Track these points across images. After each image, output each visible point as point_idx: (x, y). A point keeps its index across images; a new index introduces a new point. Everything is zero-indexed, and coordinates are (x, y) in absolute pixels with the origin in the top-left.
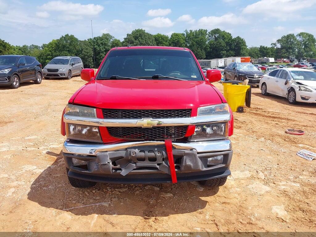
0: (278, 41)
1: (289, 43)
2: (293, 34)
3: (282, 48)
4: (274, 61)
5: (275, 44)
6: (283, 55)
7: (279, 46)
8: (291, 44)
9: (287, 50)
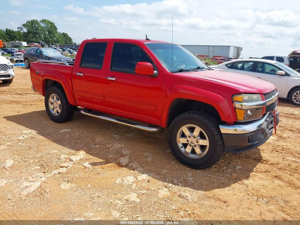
0: (24, 25)
1: (35, 28)
2: (37, 20)
3: (29, 32)
4: (27, 45)
5: (21, 28)
6: (31, 39)
7: (25, 30)
8: (36, 30)
9: (34, 35)
